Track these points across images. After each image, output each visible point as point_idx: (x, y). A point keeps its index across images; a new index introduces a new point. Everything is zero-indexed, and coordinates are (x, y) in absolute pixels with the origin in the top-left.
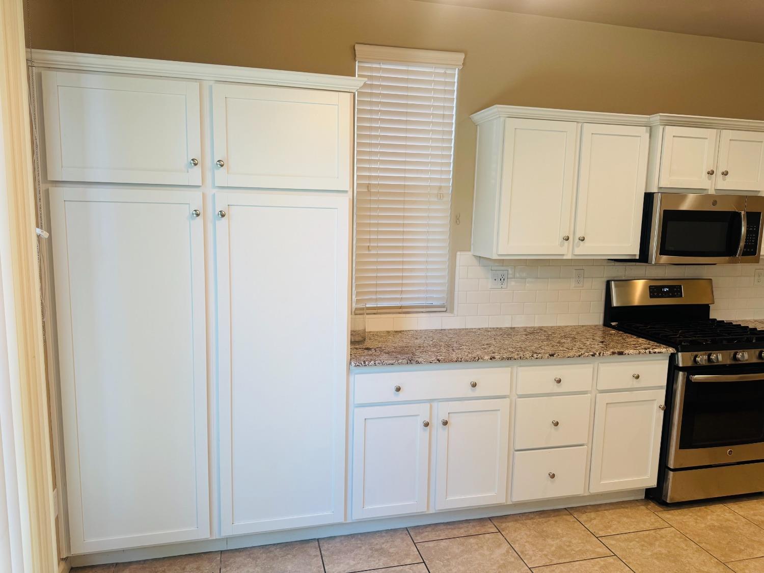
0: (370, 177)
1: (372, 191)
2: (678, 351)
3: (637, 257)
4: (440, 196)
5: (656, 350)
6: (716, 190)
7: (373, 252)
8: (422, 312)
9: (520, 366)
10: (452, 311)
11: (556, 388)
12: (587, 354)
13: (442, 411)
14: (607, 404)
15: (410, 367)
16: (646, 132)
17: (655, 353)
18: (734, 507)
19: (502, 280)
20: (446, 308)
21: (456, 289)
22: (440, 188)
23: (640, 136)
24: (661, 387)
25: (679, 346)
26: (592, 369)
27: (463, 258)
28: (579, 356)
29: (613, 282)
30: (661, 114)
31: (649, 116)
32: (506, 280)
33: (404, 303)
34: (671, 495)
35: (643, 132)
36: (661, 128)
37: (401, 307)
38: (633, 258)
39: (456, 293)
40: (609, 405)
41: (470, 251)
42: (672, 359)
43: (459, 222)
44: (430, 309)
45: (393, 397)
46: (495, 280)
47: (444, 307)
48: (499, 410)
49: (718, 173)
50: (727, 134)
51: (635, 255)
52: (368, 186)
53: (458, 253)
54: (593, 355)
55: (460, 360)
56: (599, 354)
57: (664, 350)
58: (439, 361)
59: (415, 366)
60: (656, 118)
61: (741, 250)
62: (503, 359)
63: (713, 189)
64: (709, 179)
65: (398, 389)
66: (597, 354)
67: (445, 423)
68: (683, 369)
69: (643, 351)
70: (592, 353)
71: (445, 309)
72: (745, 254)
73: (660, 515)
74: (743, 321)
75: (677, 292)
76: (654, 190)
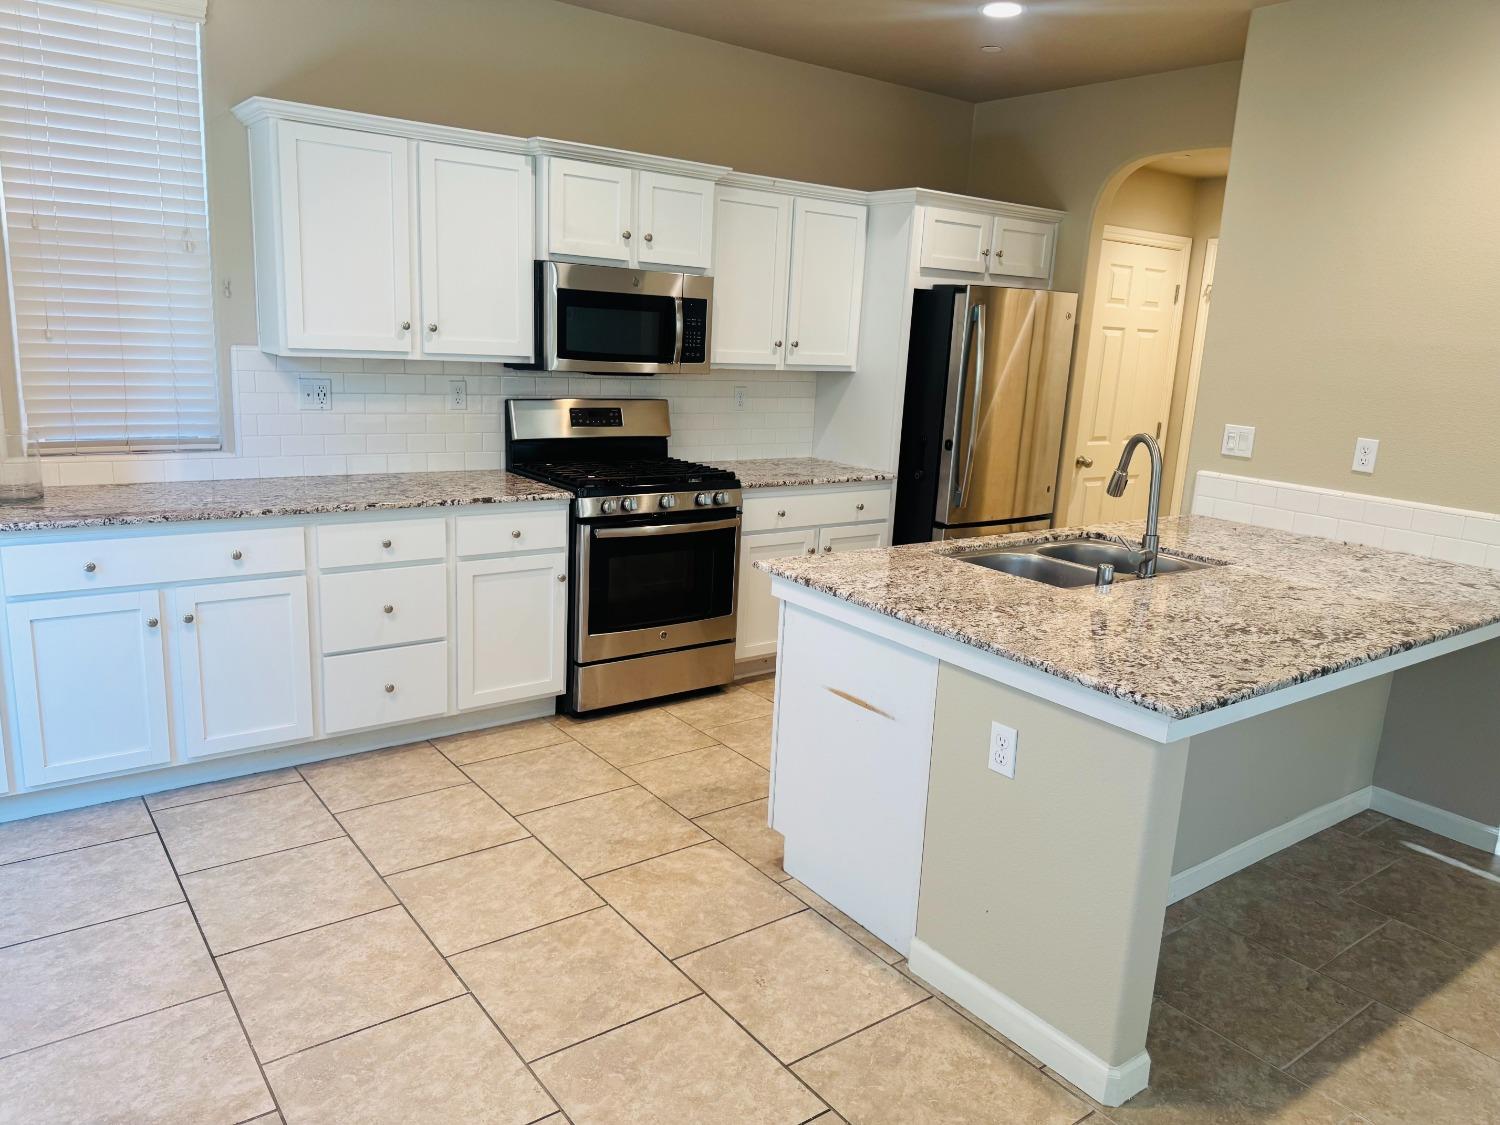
0: (33, 204)
1: (40, 228)
2: (577, 497)
3: (532, 361)
4: (190, 247)
5: (543, 496)
6: (640, 263)
7: (55, 342)
8: (174, 451)
9: (321, 524)
10: (232, 450)
11: (385, 556)
12: (431, 502)
13: (182, 601)
14: (474, 576)
15: (109, 530)
16: (527, 163)
17: (542, 499)
18: (676, 711)
19: (322, 395)
20: (219, 444)
21: (236, 411)
22: (186, 231)
23: (517, 170)
24: (560, 549)
25: (579, 489)
26: (444, 525)
27: (243, 358)
28: (419, 505)
29: (512, 402)
30: (539, 138)
31: (526, 140)
32: (328, 395)
33: (133, 436)
34: (583, 702)
35: (522, 164)
36: (546, 159)
37: (127, 443)
38: (526, 362)
39: (236, 417)
40: (477, 579)
41: (257, 345)
42: (573, 507)
43: (230, 293)
44: (187, 446)
45: (84, 582)
46: (308, 395)
47: (217, 443)
48: (288, 594)
49: (638, 237)
50: (649, 179)
51: (528, 358)
52: (32, 220)
53: (234, 348)
54: (441, 504)
55: (207, 516)
56: (453, 502)
57: (556, 495)
58: (167, 519)
59: (118, 529)
60: (536, 143)
61: (678, 353)
62: (285, 512)
63: (636, 262)
64: (627, 245)
65: (91, 568)
66: (449, 502)
67: (189, 619)
68: (586, 521)
69: (523, 497)
70: (440, 501)
71: (218, 446)
72: (684, 359)
73: (567, 730)
74: (722, 462)
75: (614, 418)
76: (544, 257)
